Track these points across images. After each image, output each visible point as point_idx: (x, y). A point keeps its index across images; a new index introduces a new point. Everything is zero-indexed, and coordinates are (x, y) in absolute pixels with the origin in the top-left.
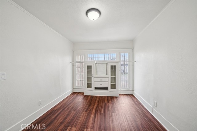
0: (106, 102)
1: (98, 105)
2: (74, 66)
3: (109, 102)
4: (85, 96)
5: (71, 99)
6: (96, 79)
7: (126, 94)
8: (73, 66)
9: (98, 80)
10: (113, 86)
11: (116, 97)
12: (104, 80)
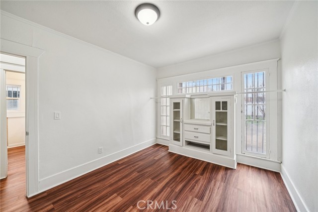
0: (197, 173)
1: (179, 174)
2: (159, 104)
3: (205, 174)
4: (170, 153)
5: (147, 153)
6: (187, 127)
7: (256, 168)
8: (157, 102)
9: (191, 128)
10: (222, 145)
11: (227, 169)
12: (201, 129)
